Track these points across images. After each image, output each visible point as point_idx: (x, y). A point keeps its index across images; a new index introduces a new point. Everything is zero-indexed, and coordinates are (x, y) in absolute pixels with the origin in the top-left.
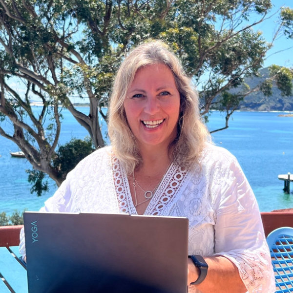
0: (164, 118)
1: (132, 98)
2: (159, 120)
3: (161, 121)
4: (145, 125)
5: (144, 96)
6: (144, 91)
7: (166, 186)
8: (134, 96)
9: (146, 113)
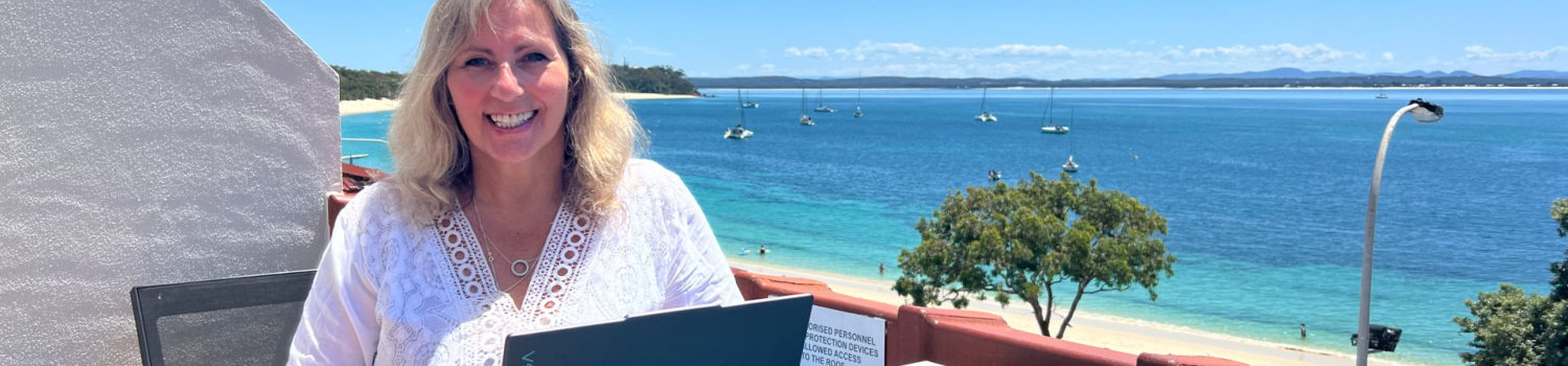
0: (535, 108)
1: (463, 67)
2: (523, 113)
3: (528, 115)
4: (494, 123)
5: (490, 63)
6: (488, 51)
7: (561, 244)
8: (469, 63)
9: (495, 98)
